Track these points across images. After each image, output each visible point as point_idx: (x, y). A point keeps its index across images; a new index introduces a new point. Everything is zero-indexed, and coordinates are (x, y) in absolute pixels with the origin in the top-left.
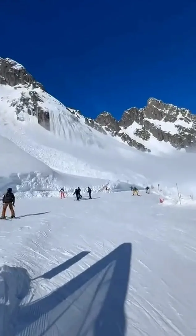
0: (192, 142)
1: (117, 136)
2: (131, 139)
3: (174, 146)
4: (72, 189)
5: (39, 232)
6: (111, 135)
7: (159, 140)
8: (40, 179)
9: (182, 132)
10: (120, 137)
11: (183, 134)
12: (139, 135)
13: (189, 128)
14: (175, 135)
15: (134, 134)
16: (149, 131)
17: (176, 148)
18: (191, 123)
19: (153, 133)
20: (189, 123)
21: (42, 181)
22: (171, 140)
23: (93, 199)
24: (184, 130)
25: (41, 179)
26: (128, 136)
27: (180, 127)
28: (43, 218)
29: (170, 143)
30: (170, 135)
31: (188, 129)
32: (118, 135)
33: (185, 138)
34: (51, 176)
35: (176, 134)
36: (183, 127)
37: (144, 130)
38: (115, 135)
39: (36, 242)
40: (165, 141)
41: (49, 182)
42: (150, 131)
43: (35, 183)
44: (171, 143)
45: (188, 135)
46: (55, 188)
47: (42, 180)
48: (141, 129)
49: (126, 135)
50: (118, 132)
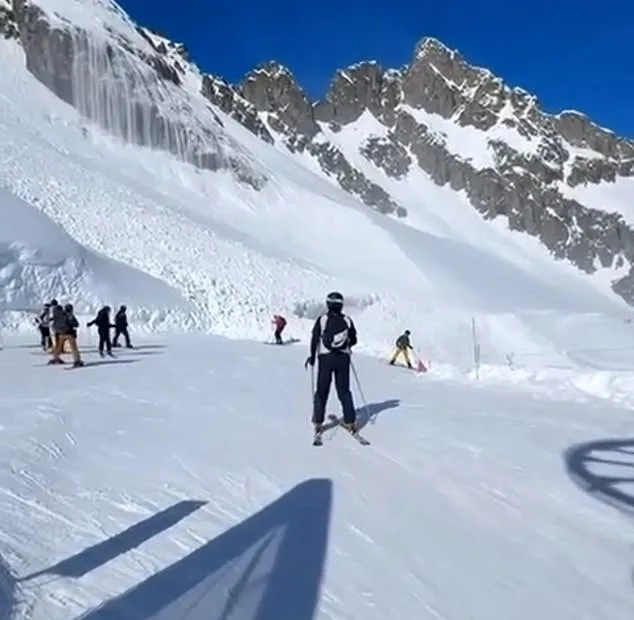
0: (531, 201)
1: (306, 152)
2: (350, 167)
3: (478, 206)
4: (144, 312)
5: (33, 443)
6: (288, 146)
7: (436, 182)
8: (33, 272)
9: (505, 165)
10: (316, 157)
11: (507, 172)
12: (376, 159)
13: (528, 156)
14: (483, 171)
15: (362, 151)
16: (407, 149)
17: (482, 212)
18: (537, 140)
19: (418, 158)
20: (529, 139)
21: (38, 278)
22: (471, 185)
23: (137, 348)
24: (513, 158)
25: (36, 272)
26: (341, 154)
27: (502, 147)
28: (46, 400)
29: (466, 194)
30: (472, 169)
31: (525, 155)
32: (308, 149)
33: (512, 184)
34: (71, 265)
35: (490, 170)
36: (510, 149)
37: (393, 144)
38: (301, 148)
39: (26, 473)
40: (452, 186)
41: (65, 284)
42: (411, 150)
43: (12, 284)
44: (469, 196)
45: (522, 175)
46: (87, 304)
47: (39, 274)
48: (384, 140)
49: (334, 150)
50: (311, 138)
